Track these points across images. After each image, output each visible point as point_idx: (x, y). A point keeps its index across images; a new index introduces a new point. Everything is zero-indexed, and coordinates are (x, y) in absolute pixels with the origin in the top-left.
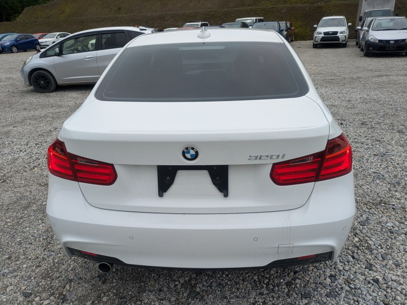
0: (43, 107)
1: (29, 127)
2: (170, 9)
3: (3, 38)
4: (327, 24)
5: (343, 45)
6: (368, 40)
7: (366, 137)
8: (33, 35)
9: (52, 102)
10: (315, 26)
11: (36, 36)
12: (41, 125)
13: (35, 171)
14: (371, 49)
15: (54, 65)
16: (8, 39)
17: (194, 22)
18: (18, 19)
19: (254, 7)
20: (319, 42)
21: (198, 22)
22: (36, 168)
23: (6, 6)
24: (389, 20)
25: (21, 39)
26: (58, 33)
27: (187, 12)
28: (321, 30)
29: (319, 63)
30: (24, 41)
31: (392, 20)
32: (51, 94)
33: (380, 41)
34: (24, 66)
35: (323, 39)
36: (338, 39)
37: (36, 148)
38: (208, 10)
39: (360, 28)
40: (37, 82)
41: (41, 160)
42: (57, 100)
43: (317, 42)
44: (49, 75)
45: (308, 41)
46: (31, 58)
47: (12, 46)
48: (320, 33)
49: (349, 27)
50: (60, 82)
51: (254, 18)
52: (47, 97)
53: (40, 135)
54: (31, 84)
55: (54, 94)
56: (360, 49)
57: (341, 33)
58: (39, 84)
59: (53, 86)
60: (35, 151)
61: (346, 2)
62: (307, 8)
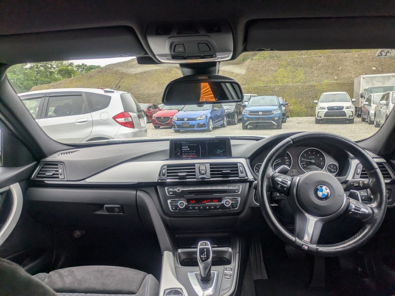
5: (351, 121)
19: (246, 86)
20: (323, 117)
35: (327, 114)
36: (344, 114)
43: (321, 117)
48: (324, 108)
49: (352, 102)
51: (249, 95)
57: (347, 108)
61: (338, 81)
62: (300, 87)
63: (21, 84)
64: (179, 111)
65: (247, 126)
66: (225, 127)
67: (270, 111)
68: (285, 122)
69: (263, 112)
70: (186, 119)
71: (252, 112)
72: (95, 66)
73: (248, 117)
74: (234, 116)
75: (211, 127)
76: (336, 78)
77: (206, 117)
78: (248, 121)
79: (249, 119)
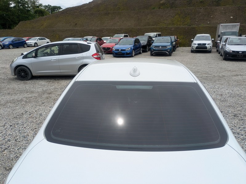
0: (21, 92)
1: (9, 110)
2: (106, 26)
3: (4, 39)
4: (199, 39)
5: (209, 52)
6: (226, 51)
7: (240, 128)
8: (23, 38)
9: (28, 88)
10: (192, 39)
11: (25, 39)
12: (17, 108)
13: (5, 153)
14: (228, 56)
15: (31, 63)
16: (8, 40)
17: (120, 34)
18: (15, 28)
19: (155, 26)
20: (195, 49)
21: (123, 34)
22: (6, 151)
23: (9, 19)
24: (238, 39)
25: (15, 41)
26: (38, 38)
27: (116, 28)
28: (196, 42)
29: (196, 64)
30: (17, 42)
31: (239, 39)
32: (28, 81)
33: (233, 51)
34: (12, 63)
35: (197, 48)
36: (206, 48)
37: (10, 129)
38: (128, 27)
39: (219, 42)
40: (20, 74)
41: (11, 142)
42: (31, 87)
43: (194, 49)
44: (27, 69)
45: (187, 47)
46: (17, 58)
47: (9, 45)
48: (196, 44)
49: (212, 41)
50: (34, 74)
51: (156, 33)
52: (25, 83)
53: (14, 118)
54: (15, 75)
55: (30, 81)
56: (220, 55)
57: (208, 44)
58: (21, 75)
59: (30, 76)
60: (9, 132)
61: (209, 26)
62: (187, 28)
63: (9, 18)
64: (116, 44)
65: (153, 54)
66: (141, 54)
67: (166, 46)
68: (175, 51)
69: (162, 46)
70: (120, 50)
71: (156, 46)
72: (57, 6)
73: (154, 49)
74: (146, 47)
75: (133, 54)
76: (209, 23)
77: (131, 49)
78: (153, 51)
79: (154, 50)
